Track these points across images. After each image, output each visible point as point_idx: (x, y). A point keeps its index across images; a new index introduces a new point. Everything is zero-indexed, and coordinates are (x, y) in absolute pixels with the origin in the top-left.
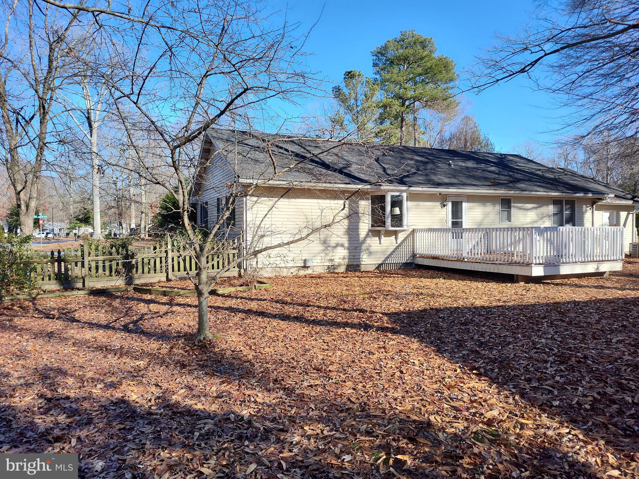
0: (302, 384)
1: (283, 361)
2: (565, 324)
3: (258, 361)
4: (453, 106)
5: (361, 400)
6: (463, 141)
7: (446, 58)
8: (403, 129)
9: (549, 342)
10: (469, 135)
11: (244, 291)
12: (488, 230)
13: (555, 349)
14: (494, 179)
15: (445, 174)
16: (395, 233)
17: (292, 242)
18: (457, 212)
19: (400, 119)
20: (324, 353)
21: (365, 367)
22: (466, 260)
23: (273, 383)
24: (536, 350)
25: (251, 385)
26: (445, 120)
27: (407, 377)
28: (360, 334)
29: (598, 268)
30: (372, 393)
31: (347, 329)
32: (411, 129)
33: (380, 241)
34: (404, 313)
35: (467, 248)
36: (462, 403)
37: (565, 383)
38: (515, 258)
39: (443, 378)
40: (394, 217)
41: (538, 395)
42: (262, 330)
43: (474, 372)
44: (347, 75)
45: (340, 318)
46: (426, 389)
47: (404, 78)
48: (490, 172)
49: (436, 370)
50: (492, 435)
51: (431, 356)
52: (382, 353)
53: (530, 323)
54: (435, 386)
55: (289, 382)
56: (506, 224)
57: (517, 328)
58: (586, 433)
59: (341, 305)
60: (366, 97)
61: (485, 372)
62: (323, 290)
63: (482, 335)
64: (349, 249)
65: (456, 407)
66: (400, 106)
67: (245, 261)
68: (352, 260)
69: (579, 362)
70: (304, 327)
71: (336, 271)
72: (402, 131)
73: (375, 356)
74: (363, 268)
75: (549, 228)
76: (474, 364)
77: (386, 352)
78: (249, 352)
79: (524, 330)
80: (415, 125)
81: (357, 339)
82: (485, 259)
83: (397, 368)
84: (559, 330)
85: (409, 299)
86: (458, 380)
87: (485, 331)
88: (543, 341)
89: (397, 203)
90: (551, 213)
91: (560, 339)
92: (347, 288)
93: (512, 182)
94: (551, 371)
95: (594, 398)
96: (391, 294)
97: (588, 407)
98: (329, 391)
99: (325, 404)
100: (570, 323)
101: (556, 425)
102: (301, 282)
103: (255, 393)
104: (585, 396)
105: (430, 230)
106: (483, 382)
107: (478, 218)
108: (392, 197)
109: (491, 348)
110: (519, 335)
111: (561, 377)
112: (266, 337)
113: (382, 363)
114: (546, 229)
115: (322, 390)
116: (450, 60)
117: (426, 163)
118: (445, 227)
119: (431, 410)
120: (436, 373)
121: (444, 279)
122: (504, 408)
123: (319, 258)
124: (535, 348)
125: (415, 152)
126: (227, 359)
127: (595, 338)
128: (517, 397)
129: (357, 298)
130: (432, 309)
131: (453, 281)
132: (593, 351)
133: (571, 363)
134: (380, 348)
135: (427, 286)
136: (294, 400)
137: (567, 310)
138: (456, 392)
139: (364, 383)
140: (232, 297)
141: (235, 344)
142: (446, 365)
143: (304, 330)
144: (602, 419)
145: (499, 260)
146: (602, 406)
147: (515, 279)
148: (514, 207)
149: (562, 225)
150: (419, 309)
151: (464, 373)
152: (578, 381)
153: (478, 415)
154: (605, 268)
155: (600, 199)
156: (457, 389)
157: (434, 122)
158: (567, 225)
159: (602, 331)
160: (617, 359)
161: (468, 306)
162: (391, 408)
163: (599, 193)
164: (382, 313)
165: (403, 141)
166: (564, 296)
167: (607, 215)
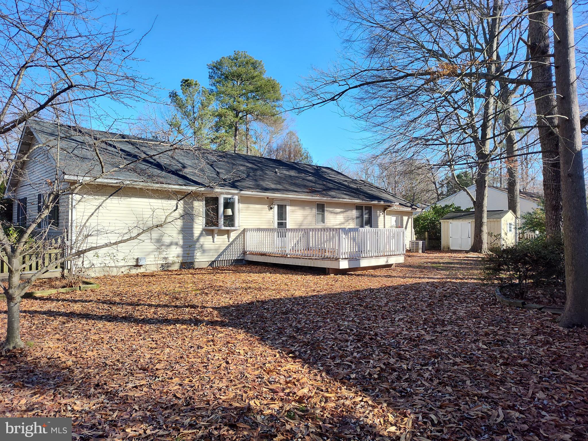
0: (126, 386)
1: (106, 364)
2: (362, 308)
3: (78, 366)
4: (280, 122)
5: (187, 395)
6: (287, 153)
7: (274, 80)
8: (237, 137)
9: (350, 323)
10: (293, 148)
11: (67, 293)
12: (306, 231)
13: (354, 329)
14: (311, 187)
15: (272, 181)
16: (228, 232)
17: (121, 242)
18: (282, 215)
19: (234, 128)
20: (152, 352)
21: (192, 362)
22: (289, 256)
23: (95, 388)
24: (340, 332)
25: (69, 393)
26: (273, 133)
27: (232, 367)
28: (190, 329)
29: (387, 261)
30: (198, 386)
31: (178, 325)
32: (244, 138)
33: (213, 240)
34: (233, 307)
35: (290, 245)
36: (279, 385)
37: (360, 358)
38: (327, 254)
39: (264, 364)
40: (226, 217)
41: (340, 371)
42: (85, 333)
43: (291, 355)
44: (184, 83)
45: (171, 315)
46: (248, 376)
47: (237, 92)
48: (308, 181)
49: (259, 358)
50: (302, 411)
51: (255, 345)
52: (211, 346)
53: (337, 309)
54: (257, 372)
55: (112, 386)
56: (320, 226)
57: (327, 314)
58: (374, 398)
59: (173, 302)
60: (202, 105)
61: (299, 355)
62: (156, 288)
63: (299, 322)
64: (183, 247)
65: (273, 389)
66: (234, 117)
67: (69, 262)
68: (186, 258)
69: (371, 339)
70: (132, 327)
71: (170, 269)
72: (235, 139)
73: (204, 350)
74: (196, 266)
75: (352, 229)
76: (291, 349)
77: (214, 345)
78: (68, 357)
79: (332, 315)
80: (247, 135)
81: (186, 334)
82: (304, 255)
83: (224, 359)
84: (358, 313)
85: (238, 293)
86: (276, 364)
87: (301, 318)
88: (346, 323)
89: (229, 204)
90: (355, 217)
91: (358, 321)
92: (180, 285)
93: (325, 190)
94: (350, 348)
95: (381, 368)
96: (222, 289)
97: (376, 376)
98: (154, 390)
99: (149, 404)
100: (366, 307)
101: (352, 395)
102: (133, 281)
103: (73, 401)
104: (375, 367)
105: (259, 230)
106: (297, 363)
107: (299, 220)
108: (226, 199)
109: (306, 333)
110: (328, 320)
111: (358, 352)
112: (90, 341)
113: (210, 356)
114: (350, 230)
115: (148, 390)
116: (277, 82)
117: (256, 170)
118: (272, 227)
119: (251, 395)
120: (258, 360)
121: (271, 273)
122: (312, 385)
123: (153, 256)
124: (339, 330)
125: (246, 159)
126: (41, 367)
127: (383, 318)
128: (324, 374)
129: (189, 295)
130: (258, 301)
131: (277, 275)
132: (382, 329)
133: (366, 340)
134: (209, 341)
135: (255, 280)
136: (116, 404)
137: (365, 297)
138: (274, 376)
139: (191, 378)
140: (53, 300)
141: (53, 350)
142: (267, 352)
143: (132, 330)
144: (386, 385)
145: (315, 255)
146: (386, 375)
147: (327, 272)
148: (327, 211)
149: (362, 226)
150: (247, 302)
151: (282, 358)
152: (370, 355)
153: (291, 394)
154: (392, 261)
155: (389, 206)
156: (275, 373)
157: (264, 134)
158: (366, 226)
159: (388, 312)
160: (398, 334)
161: (289, 297)
162: (216, 398)
163: (388, 201)
164: (212, 308)
165: (237, 149)
166: (363, 285)
167: (394, 218)
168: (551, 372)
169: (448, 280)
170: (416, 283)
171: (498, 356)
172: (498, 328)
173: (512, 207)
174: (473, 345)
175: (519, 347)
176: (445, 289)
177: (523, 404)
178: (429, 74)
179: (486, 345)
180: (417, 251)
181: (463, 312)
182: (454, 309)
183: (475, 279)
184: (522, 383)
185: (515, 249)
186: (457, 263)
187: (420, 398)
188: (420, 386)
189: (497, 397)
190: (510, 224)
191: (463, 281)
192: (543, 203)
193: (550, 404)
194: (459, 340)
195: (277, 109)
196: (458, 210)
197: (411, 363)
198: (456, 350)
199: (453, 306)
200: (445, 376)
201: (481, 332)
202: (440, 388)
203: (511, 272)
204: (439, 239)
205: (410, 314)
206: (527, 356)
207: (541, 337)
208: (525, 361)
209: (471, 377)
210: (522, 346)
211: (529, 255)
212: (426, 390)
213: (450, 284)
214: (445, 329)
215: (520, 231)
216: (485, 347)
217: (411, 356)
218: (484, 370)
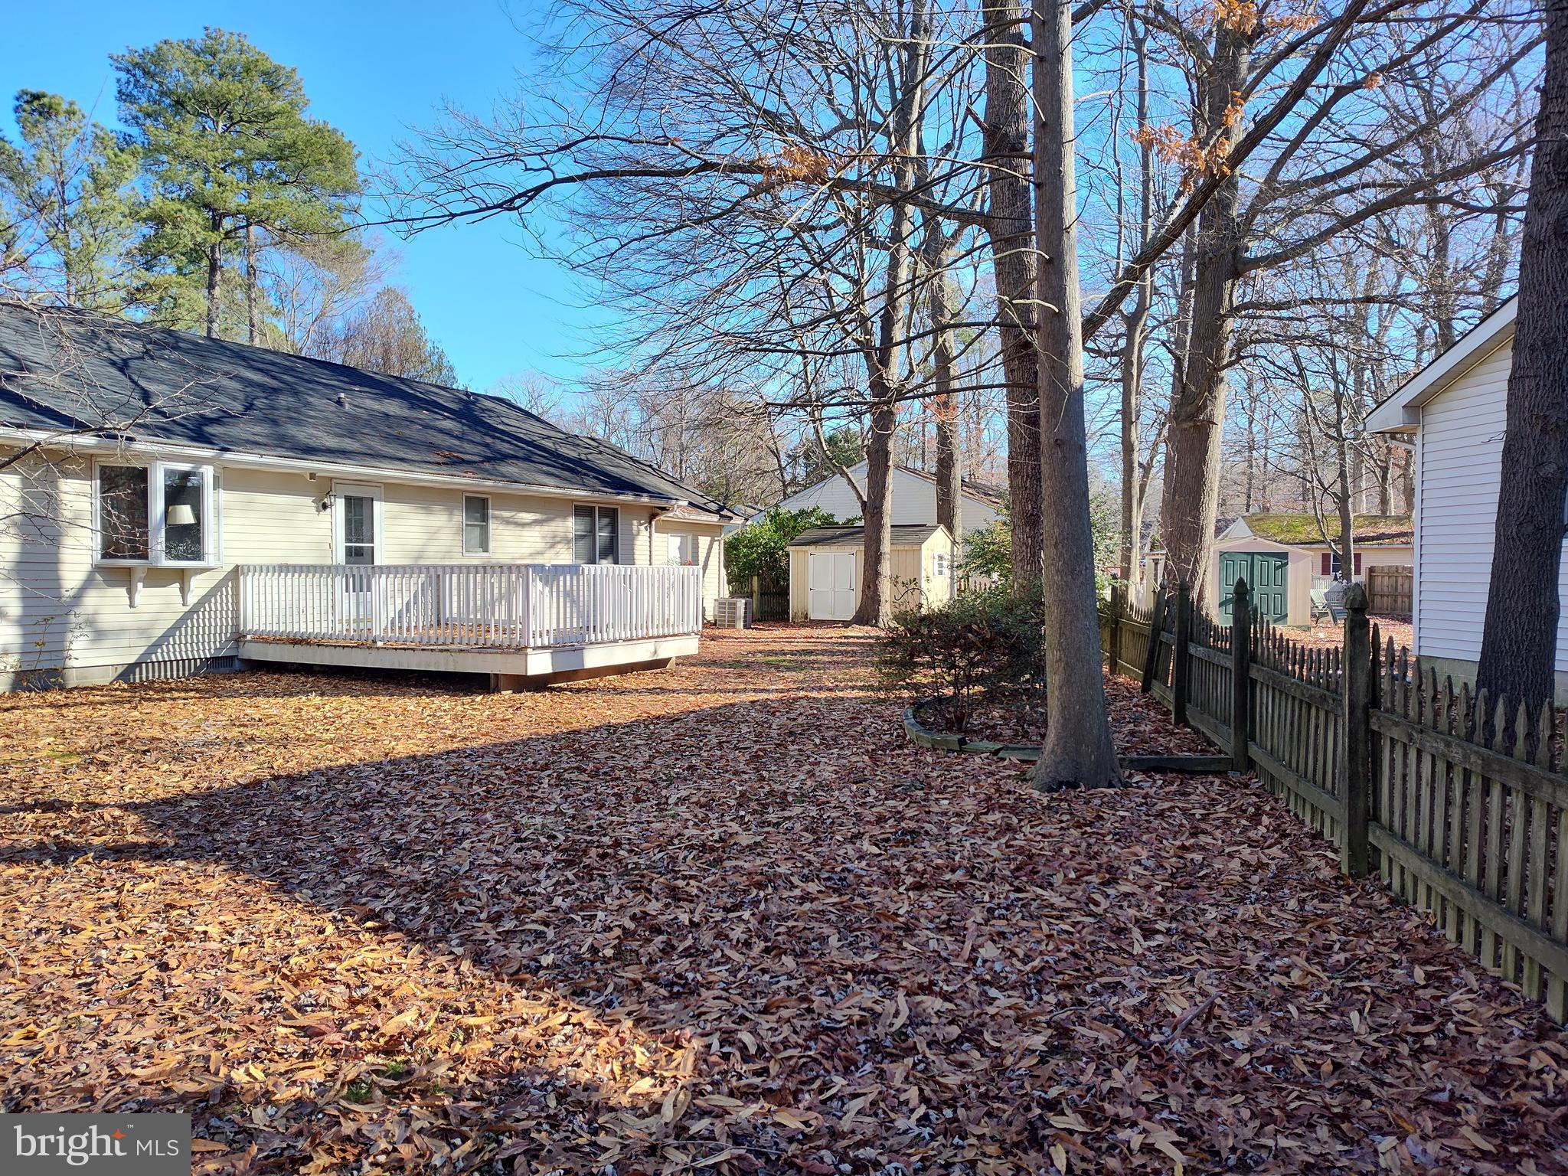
2: (584, 777)
4: (354, 257)
6: (379, 348)
7: (335, 131)
8: (217, 292)
9: (550, 820)
10: (396, 336)
13: (558, 835)
14: (450, 449)
15: (329, 426)
16: (181, 577)
18: (359, 523)
19: (206, 262)
21: (41, 976)
22: (380, 644)
24: (518, 845)
26: (333, 287)
27: (179, 978)
28: (37, 878)
29: (655, 652)
30: (57, 1048)
32: (239, 295)
33: (131, 599)
34: (194, 798)
35: (384, 616)
36: (328, 1014)
37: (571, 909)
38: (492, 636)
39: (285, 959)
40: (174, 530)
41: (514, 950)
43: (369, 924)
44: (28, 102)
46: (232, 997)
47: (217, 154)
48: (441, 431)
49: (268, 942)
50: (396, 1076)
51: (260, 906)
52: (109, 922)
53: (515, 782)
54: (260, 985)
56: (477, 558)
57: (485, 799)
58: (599, 1012)
60: (95, 180)
61: (396, 920)
63: (402, 829)
64: (22, 622)
65: (310, 1027)
66: (205, 228)
68: (35, 657)
69: (603, 856)
72: (211, 297)
73: (83, 936)
74: (72, 679)
75: (563, 567)
76: (371, 906)
77: (121, 918)
79: (500, 802)
80: (250, 286)
81: (23, 893)
82: (425, 640)
83: (153, 957)
84: (571, 792)
85: (212, 757)
86: (324, 954)
87: (409, 816)
88: (538, 820)
89: (182, 490)
90: (571, 535)
91: (572, 812)
92: (10, 742)
93: (491, 461)
94: (545, 886)
95: (624, 929)
96: (157, 748)
97: (609, 952)
100: (595, 774)
101: (541, 1010)
104: (608, 929)
105: (284, 569)
106: (388, 945)
107: (414, 542)
108: (169, 474)
109: (421, 856)
110: (488, 816)
111: (566, 895)
113: (103, 953)
114: (558, 570)
116: (346, 139)
117: (275, 391)
118: (329, 562)
119: (238, 1052)
120: (267, 949)
121: (322, 694)
122: (430, 1000)
124: (519, 840)
125: (244, 358)
127: (638, 801)
128: (465, 966)
129: (41, 770)
130: (276, 778)
131: (344, 698)
132: (633, 829)
133: (588, 862)
134: (103, 909)
135: (270, 717)
137: (593, 746)
138: (316, 988)
139: (32, 1027)
142: (298, 922)
144: (633, 972)
145: (457, 641)
146: (635, 945)
147: (492, 685)
148: (496, 518)
149: (592, 561)
150: (240, 781)
151: (341, 934)
152: (596, 898)
153: (364, 1035)
154: (669, 650)
155: (664, 509)
156: (318, 980)
157: (305, 288)
158: (604, 562)
159: (653, 782)
160: (672, 838)
161: (379, 759)
162: (116, 1077)
163: (660, 496)
164: (120, 807)
165: (215, 326)
166: (590, 715)
167: (675, 541)
168: (1013, 896)
169: (802, 693)
170: (725, 706)
171: (903, 869)
172: (907, 802)
173: (946, 517)
174: (849, 847)
175: (948, 844)
176: (793, 716)
177: (951, 977)
178: (761, 170)
179: (877, 846)
180: (732, 625)
181: (831, 769)
182: (811, 764)
183: (861, 689)
184: (951, 928)
185: (947, 616)
186: (823, 653)
187: (717, 993)
188: (718, 964)
189: (897, 968)
190: (941, 558)
191: (833, 695)
192: (1007, 507)
193: (1008, 969)
194: (819, 838)
195: (347, 219)
196: (828, 522)
197: (701, 907)
198: (810, 863)
199: (809, 757)
200: (782, 929)
201: (869, 815)
202: (767, 963)
203: (938, 670)
204: (784, 592)
205: (705, 784)
206: (965, 862)
207: (995, 817)
208: (959, 876)
209: (841, 925)
210: (955, 840)
211: (975, 627)
212: (733, 972)
213: (804, 702)
214: (787, 814)
215: (960, 573)
216: (876, 850)
217: (701, 890)
218: (871, 904)
